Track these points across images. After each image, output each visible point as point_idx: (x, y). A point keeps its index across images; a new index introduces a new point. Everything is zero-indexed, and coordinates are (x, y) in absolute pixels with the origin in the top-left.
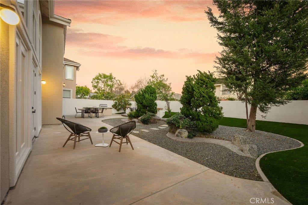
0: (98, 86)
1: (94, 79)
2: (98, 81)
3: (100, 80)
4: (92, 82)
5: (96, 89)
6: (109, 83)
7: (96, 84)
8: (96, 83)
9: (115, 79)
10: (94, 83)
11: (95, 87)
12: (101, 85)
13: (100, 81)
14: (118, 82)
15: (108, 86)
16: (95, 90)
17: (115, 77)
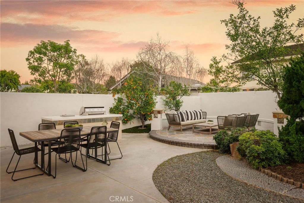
0: (40, 67)
1: (31, 53)
2: (42, 56)
3: (45, 54)
4: (28, 59)
5: (37, 74)
6: (64, 61)
7: (36, 64)
8: (37, 61)
9: (75, 52)
10: (32, 62)
11: (34, 69)
12: (47, 65)
13: (45, 58)
14: (80, 59)
15: (61, 66)
16: (35, 76)
17: (75, 50)
